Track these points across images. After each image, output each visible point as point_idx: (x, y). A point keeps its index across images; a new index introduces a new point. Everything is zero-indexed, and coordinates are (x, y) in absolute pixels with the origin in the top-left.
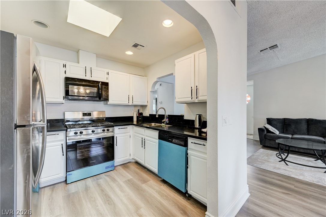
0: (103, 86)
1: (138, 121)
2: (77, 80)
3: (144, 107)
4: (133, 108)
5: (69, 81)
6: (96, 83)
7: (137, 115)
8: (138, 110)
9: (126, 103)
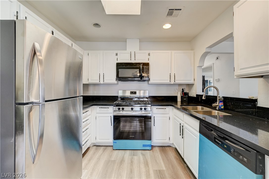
0: (145, 67)
1: (183, 102)
2: (124, 64)
3: (190, 86)
4: (177, 87)
5: (120, 66)
6: (138, 64)
7: (181, 95)
8: (183, 90)
9: (168, 82)
